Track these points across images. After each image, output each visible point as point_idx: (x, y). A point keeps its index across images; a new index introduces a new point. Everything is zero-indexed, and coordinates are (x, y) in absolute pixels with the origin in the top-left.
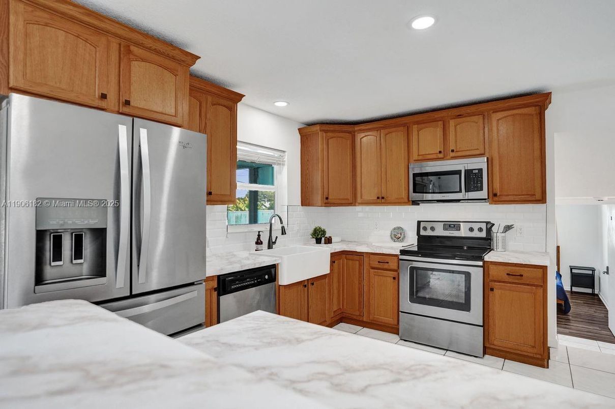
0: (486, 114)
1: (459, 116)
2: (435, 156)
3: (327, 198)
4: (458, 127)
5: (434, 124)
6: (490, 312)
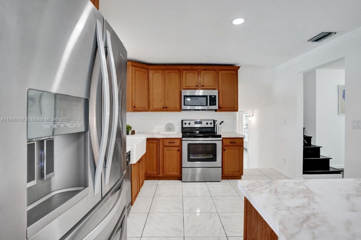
0: (216, 71)
1: (205, 70)
2: (194, 88)
3: (135, 107)
4: (205, 75)
5: (194, 72)
6: (223, 160)
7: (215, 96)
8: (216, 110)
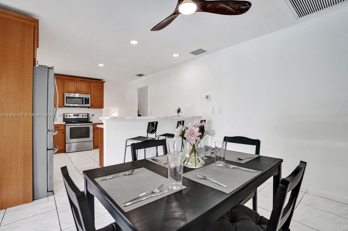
0: (90, 82)
2: (74, 92)
4: (82, 84)
5: (74, 81)
6: (94, 137)
7: (89, 98)
8: (89, 107)
